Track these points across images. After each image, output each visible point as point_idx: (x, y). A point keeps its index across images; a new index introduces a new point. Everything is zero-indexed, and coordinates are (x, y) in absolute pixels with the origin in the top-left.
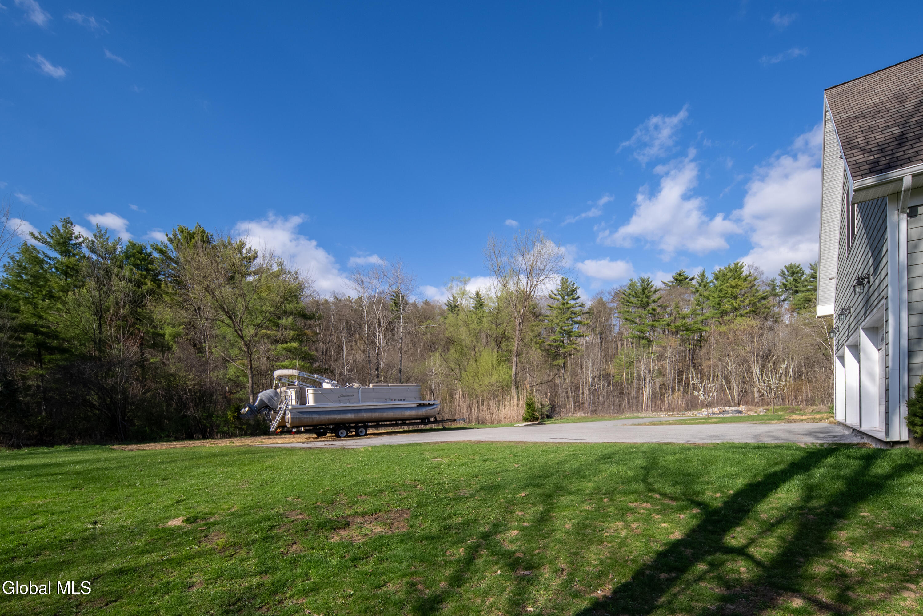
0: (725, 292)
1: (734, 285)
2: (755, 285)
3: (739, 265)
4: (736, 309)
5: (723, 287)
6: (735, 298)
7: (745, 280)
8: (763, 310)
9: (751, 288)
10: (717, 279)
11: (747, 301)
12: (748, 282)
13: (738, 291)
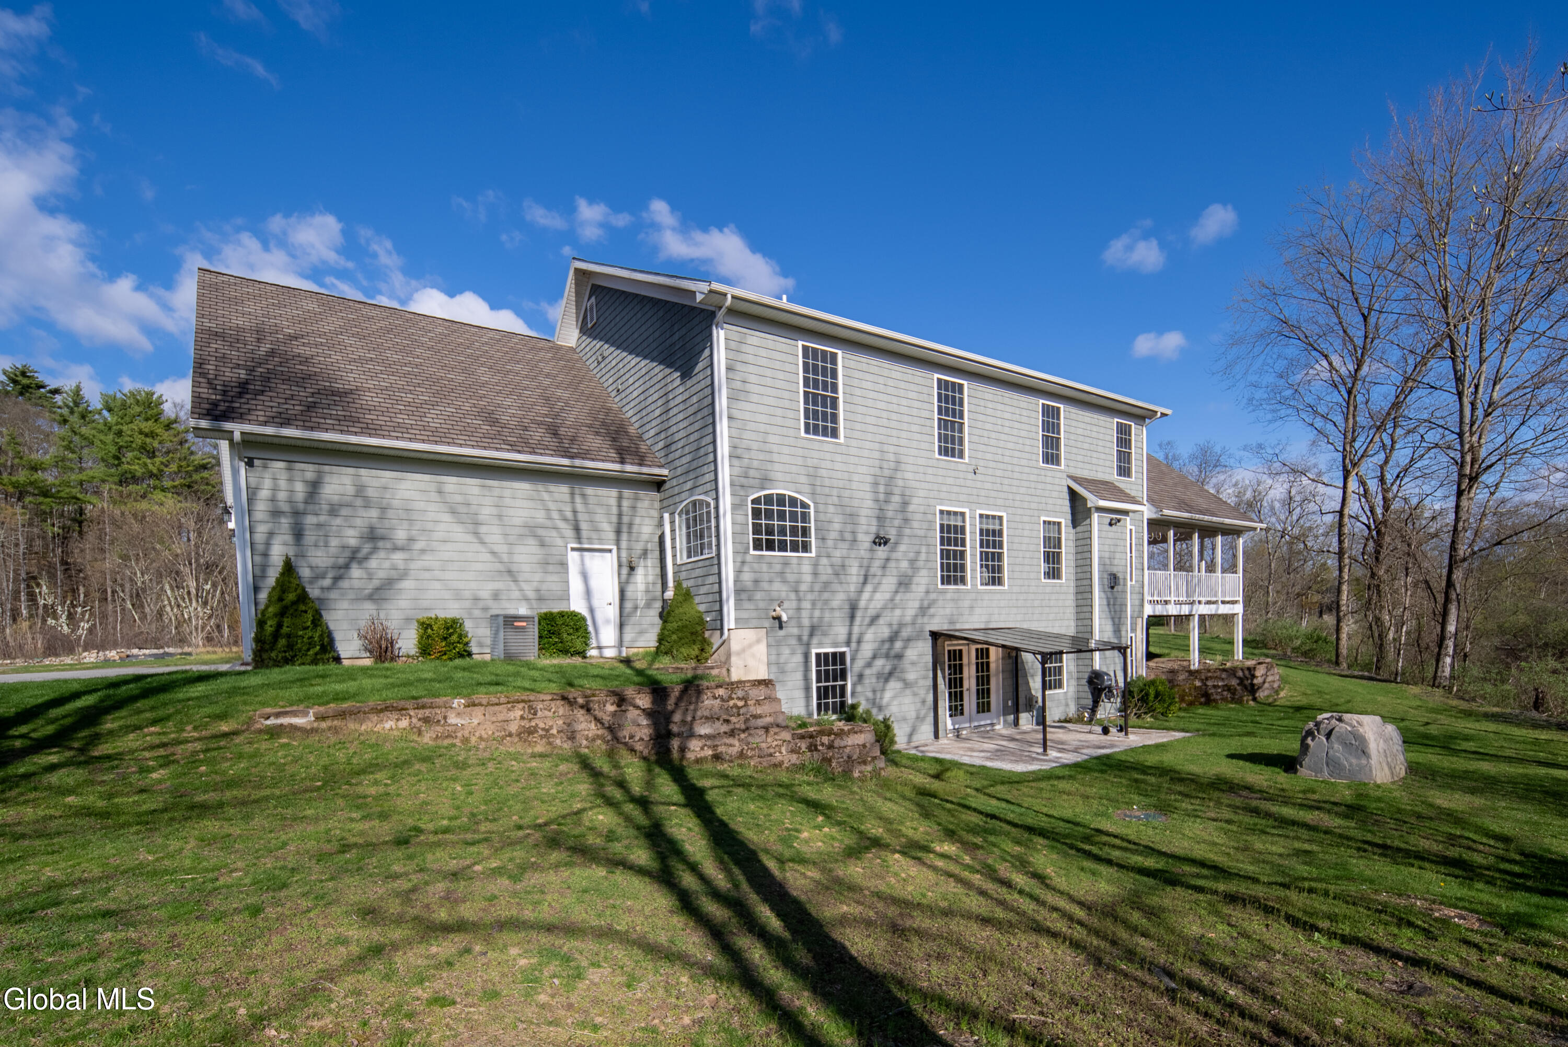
0: (128, 439)
1: (147, 430)
2: (186, 441)
3: (155, 397)
4: (152, 475)
5: (125, 428)
6: (152, 454)
7: (168, 427)
8: (203, 487)
9: (181, 443)
10: (110, 410)
11: (174, 467)
12: (172, 432)
13: (156, 444)
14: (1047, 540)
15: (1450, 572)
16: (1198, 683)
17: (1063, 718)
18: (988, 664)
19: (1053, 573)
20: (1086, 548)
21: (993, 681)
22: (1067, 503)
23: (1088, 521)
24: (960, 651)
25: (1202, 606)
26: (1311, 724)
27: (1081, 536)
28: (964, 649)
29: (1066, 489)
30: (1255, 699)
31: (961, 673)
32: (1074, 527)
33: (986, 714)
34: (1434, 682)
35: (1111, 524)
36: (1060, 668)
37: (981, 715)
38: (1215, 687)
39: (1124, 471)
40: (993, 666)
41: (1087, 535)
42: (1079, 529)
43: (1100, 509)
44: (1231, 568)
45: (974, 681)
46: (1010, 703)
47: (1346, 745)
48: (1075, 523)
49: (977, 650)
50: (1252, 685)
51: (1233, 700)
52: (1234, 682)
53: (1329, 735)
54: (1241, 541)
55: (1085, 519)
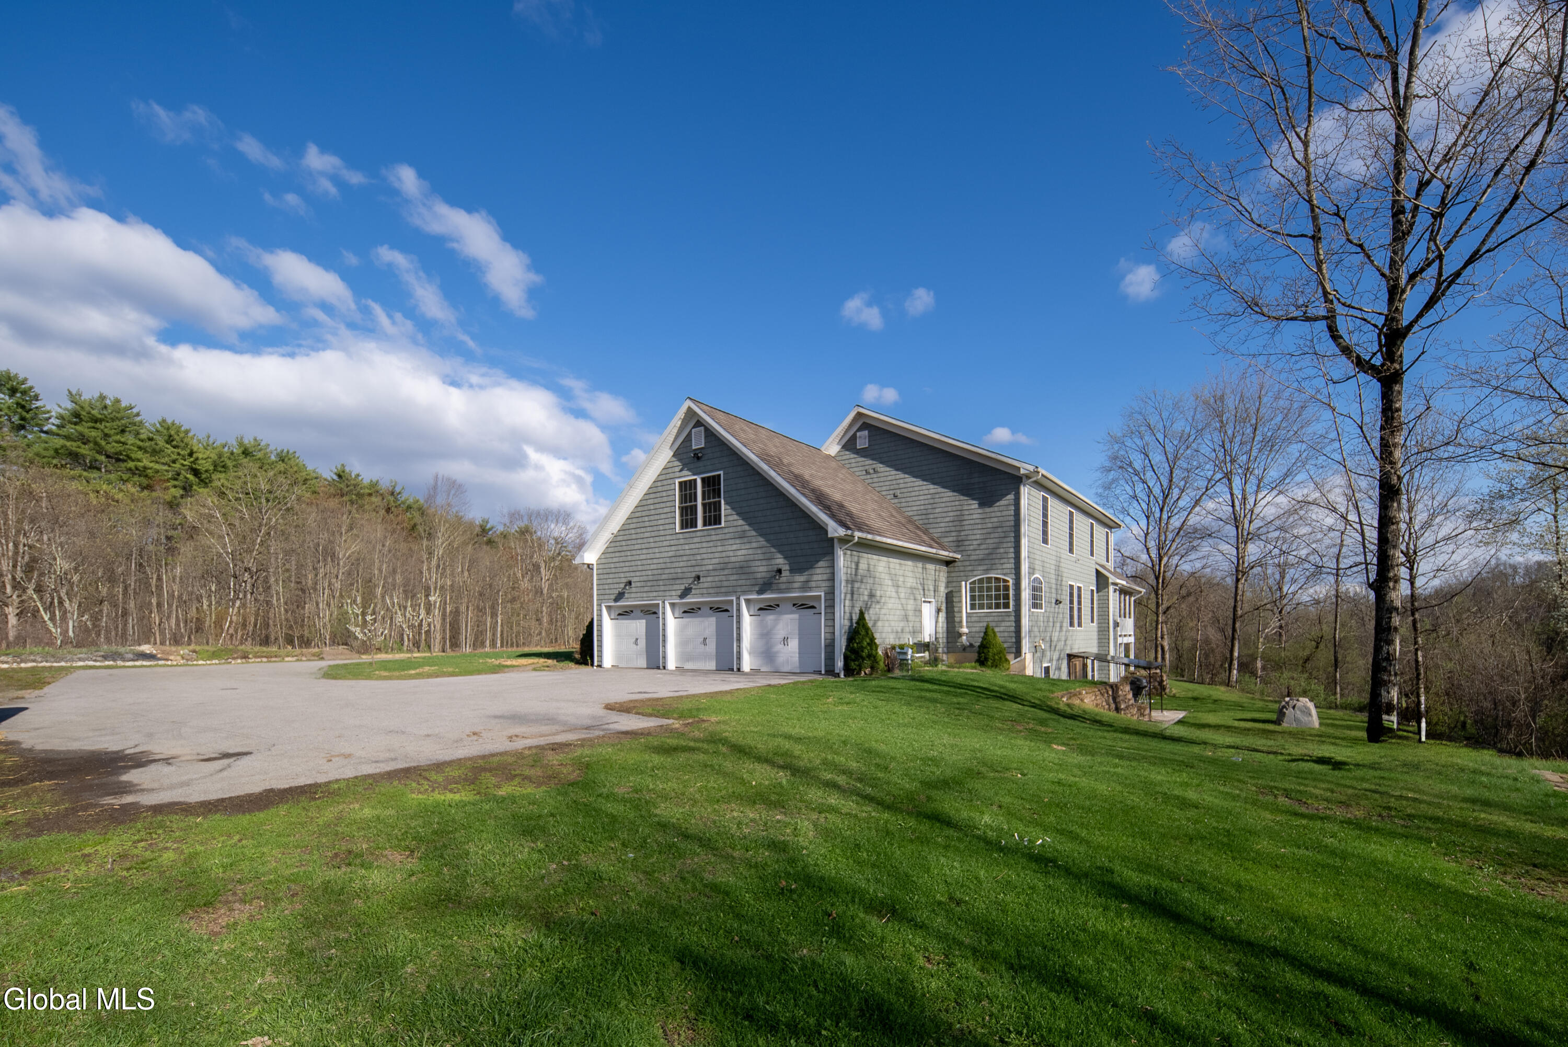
14: (1091, 600)
15: (1234, 623)
19: (1092, 621)
22: (1095, 578)
26: (1283, 703)
34: (1228, 684)
39: (1108, 561)
42: (1100, 594)
43: (1115, 584)
47: (1302, 712)
53: (1294, 707)
55: (1105, 588)
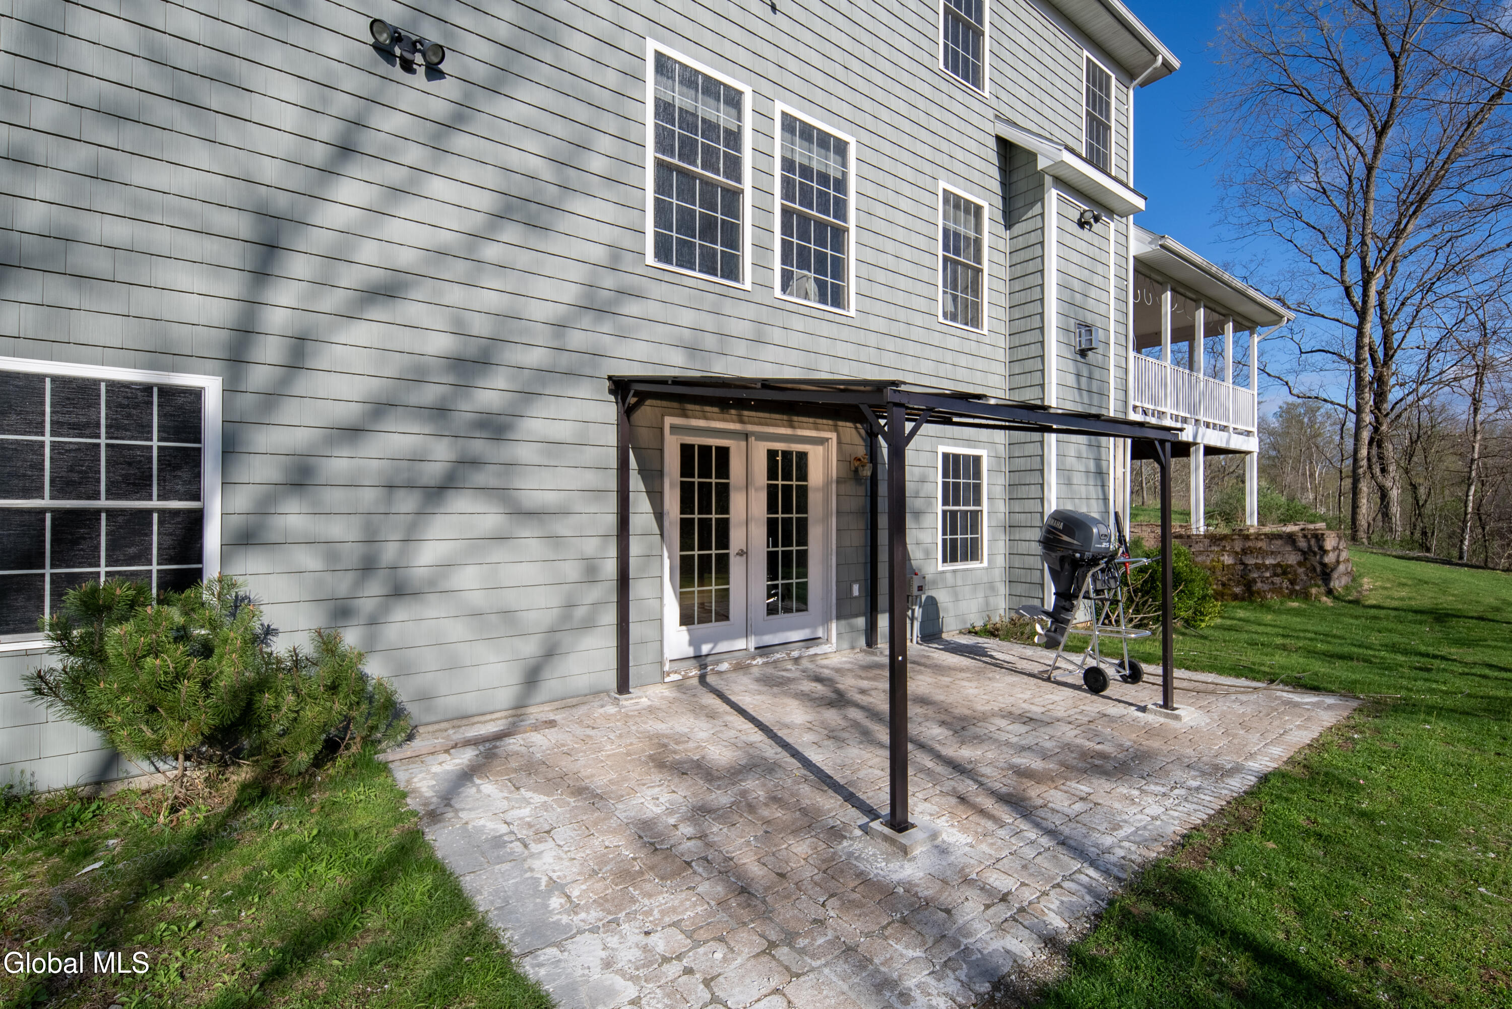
14: (952, 241)
16: (1228, 560)
17: (979, 624)
18: (803, 492)
19: (964, 312)
20: (1031, 267)
21: (815, 533)
22: (995, 175)
23: (1037, 209)
24: (723, 453)
25: (1210, 431)
27: (1021, 242)
28: (736, 448)
29: (992, 143)
30: (1330, 592)
31: (724, 507)
32: (1008, 226)
33: (794, 617)
35: (1082, 224)
36: (976, 515)
37: (782, 618)
38: (1258, 567)
40: (815, 500)
41: (1034, 238)
42: (1018, 228)
43: (1061, 182)
44: (1242, 379)
45: (760, 533)
46: (856, 590)
48: (1010, 217)
49: (772, 454)
50: (1324, 565)
51: (1293, 594)
52: (1292, 559)
54: (1256, 339)
55: (1032, 205)
